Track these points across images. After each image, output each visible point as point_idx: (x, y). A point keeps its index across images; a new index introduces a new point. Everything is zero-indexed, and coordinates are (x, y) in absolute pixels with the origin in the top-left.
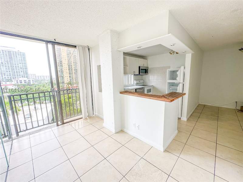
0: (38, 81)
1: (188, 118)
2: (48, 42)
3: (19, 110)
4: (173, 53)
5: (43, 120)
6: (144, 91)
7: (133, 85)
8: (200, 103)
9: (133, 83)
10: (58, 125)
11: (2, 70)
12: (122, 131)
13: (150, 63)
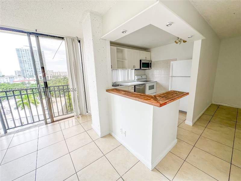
0: (55, 76)
1: (195, 122)
2: (30, 34)
3: (38, 103)
4: (180, 43)
5: (58, 112)
6: (145, 87)
7: (134, 81)
8: (213, 103)
9: (134, 79)
10: (47, 124)
11: (26, 67)
12: (110, 135)
13: (154, 57)
